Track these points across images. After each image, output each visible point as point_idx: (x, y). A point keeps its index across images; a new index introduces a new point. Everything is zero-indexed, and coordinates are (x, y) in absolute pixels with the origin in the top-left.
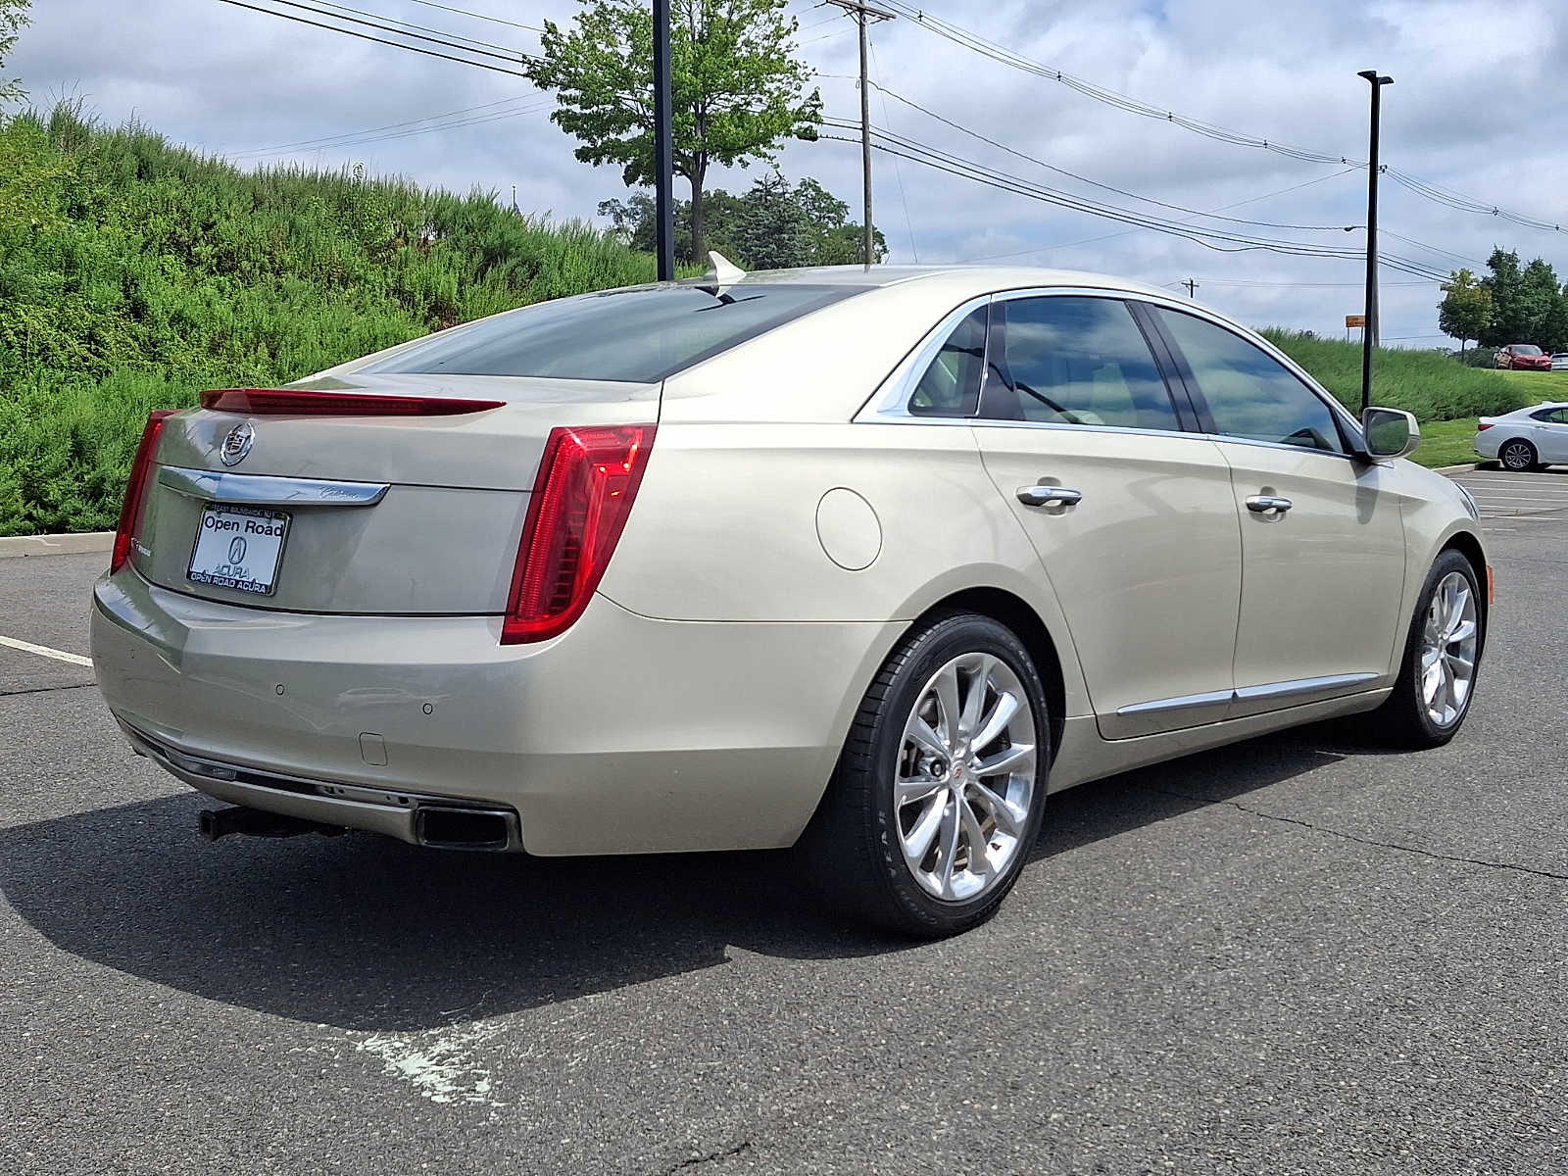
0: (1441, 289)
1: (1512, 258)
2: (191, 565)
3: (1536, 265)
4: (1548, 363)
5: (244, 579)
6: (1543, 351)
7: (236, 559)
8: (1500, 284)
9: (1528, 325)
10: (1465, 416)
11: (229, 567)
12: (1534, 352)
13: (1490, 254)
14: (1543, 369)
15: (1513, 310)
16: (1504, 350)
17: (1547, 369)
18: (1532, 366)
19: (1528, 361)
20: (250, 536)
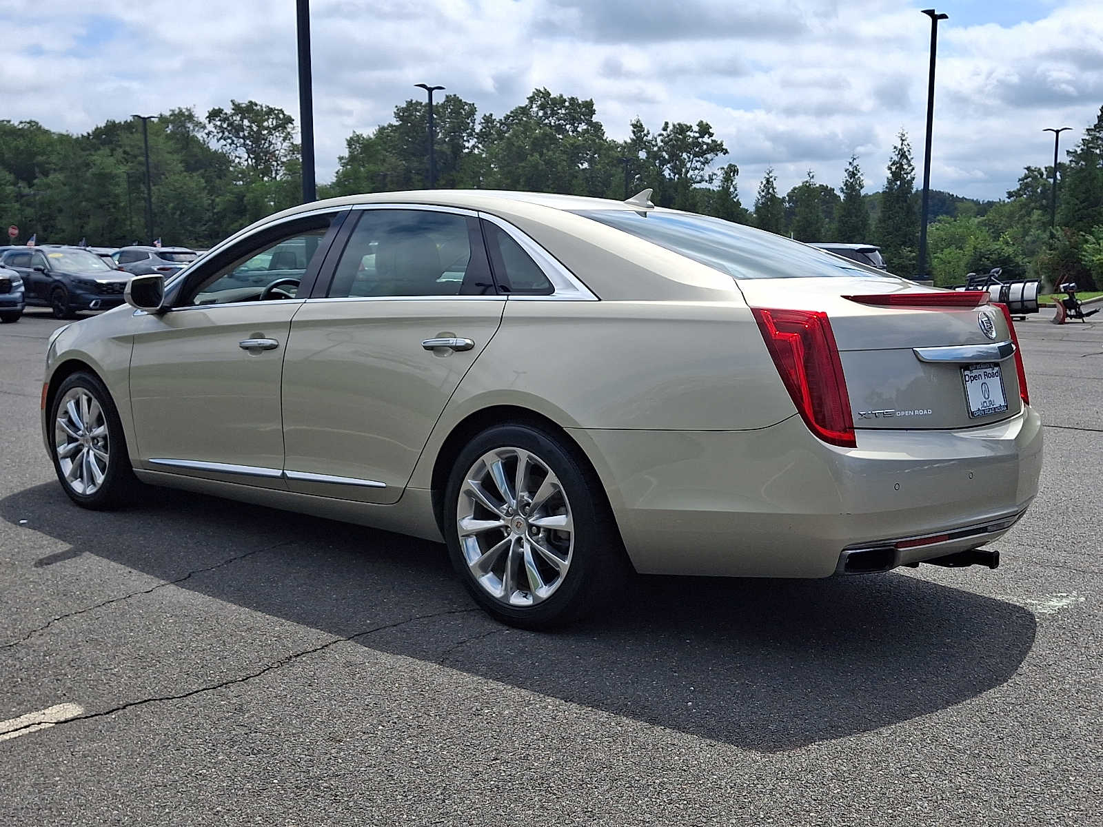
2: (968, 406)
5: (995, 406)
7: (987, 396)
11: (985, 402)
20: (987, 380)
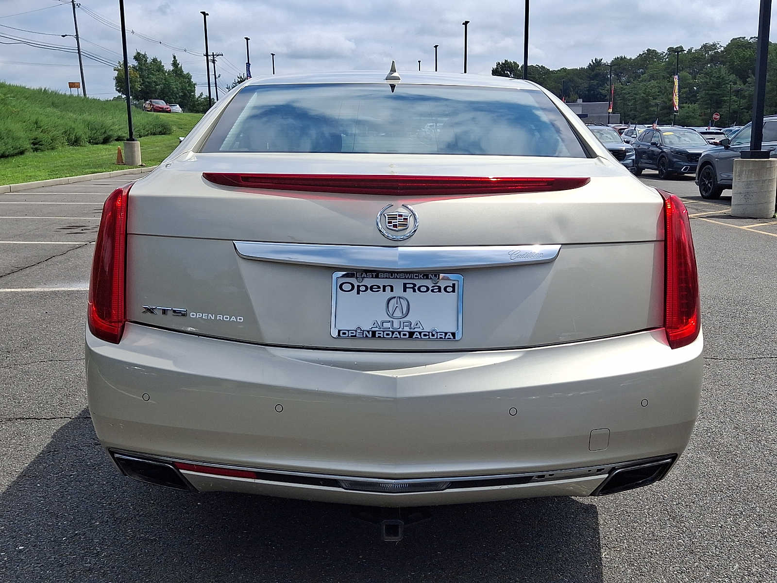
0: (114, 70)
1: (144, 56)
3: (155, 60)
4: (169, 109)
6: (166, 103)
8: (141, 69)
9: (156, 90)
10: (147, 135)
12: (162, 104)
13: (135, 54)
14: (167, 112)
15: (148, 82)
16: (148, 102)
17: (169, 112)
18: (162, 110)
19: (160, 108)
